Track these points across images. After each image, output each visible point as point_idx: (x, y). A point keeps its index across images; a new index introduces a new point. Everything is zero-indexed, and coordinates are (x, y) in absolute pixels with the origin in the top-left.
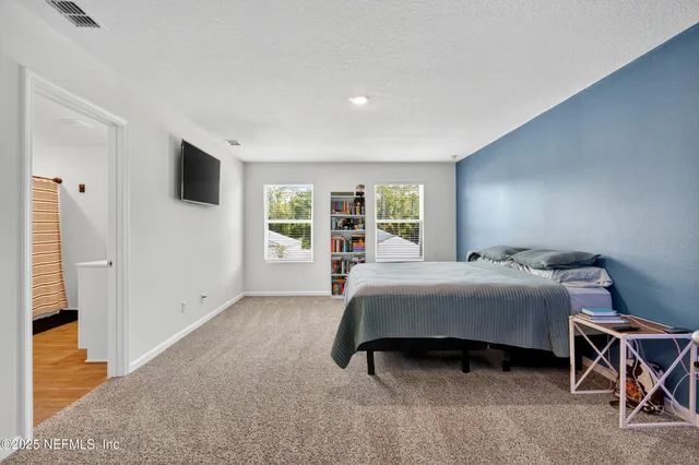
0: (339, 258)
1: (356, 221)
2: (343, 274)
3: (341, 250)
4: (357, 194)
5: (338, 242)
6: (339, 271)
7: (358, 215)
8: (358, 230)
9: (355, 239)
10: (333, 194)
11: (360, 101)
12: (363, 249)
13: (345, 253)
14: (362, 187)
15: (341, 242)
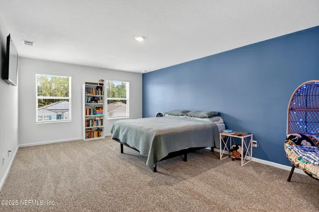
0: (89, 118)
1: (98, 99)
2: (91, 127)
3: (90, 114)
4: (100, 84)
5: (88, 109)
6: (88, 125)
7: (100, 95)
8: (100, 103)
9: (98, 108)
10: (86, 83)
11: (140, 39)
12: (102, 113)
13: (92, 115)
14: (103, 81)
15: (90, 110)
